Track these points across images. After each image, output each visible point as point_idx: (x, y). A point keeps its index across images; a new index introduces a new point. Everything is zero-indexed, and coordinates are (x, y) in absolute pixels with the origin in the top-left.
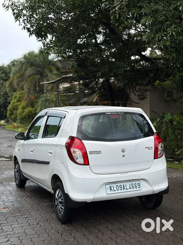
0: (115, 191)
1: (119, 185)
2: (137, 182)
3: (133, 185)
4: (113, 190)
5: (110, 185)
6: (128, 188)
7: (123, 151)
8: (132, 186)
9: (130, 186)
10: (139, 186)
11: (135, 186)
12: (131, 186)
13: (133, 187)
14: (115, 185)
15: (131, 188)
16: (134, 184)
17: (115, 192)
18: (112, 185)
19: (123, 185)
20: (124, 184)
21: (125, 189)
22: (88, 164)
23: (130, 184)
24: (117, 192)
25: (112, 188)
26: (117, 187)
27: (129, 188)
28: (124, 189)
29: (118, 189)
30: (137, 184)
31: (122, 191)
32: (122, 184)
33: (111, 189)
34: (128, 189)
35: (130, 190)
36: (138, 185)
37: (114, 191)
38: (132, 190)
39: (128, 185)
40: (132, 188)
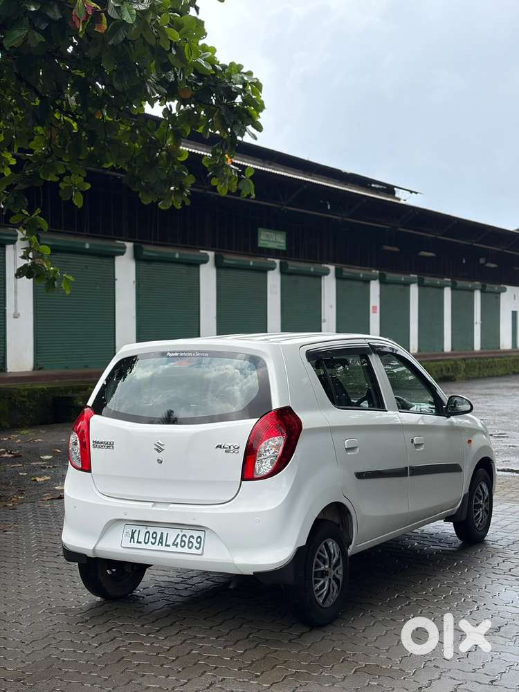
0: (140, 543)
1: (152, 530)
2: (195, 534)
3: (184, 538)
4: (136, 541)
5: (134, 528)
6: (170, 542)
7: (159, 450)
8: (182, 541)
9: (176, 539)
10: (200, 543)
11: (189, 542)
12: (179, 540)
13: (183, 544)
14: (143, 530)
15: (176, 545)
16: (188, 537)
17: (139, 546)
18: (137, 528)
19: (162, 533)
20: (165, 531)
21: (162, 543)
22: (89, 471)
23: (179, 535)
24: (143, 546)
25: (136, 535)
26: (148, 534)
27: (171, 544)
28: (160, 544)
29: (146, 541)
30: (195, 538)
31: (156, 547)
32: (159, 531)
33: (132, 537)
34: (169, 546)
35: (173, 548)
36: (197, 541)
37: (138, 542)
38: (179, 549)
39: (172, 534)
40: (181, 545)
